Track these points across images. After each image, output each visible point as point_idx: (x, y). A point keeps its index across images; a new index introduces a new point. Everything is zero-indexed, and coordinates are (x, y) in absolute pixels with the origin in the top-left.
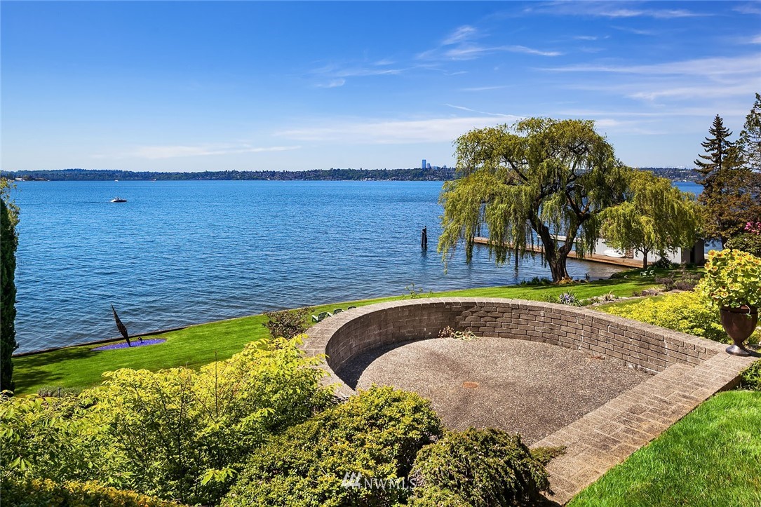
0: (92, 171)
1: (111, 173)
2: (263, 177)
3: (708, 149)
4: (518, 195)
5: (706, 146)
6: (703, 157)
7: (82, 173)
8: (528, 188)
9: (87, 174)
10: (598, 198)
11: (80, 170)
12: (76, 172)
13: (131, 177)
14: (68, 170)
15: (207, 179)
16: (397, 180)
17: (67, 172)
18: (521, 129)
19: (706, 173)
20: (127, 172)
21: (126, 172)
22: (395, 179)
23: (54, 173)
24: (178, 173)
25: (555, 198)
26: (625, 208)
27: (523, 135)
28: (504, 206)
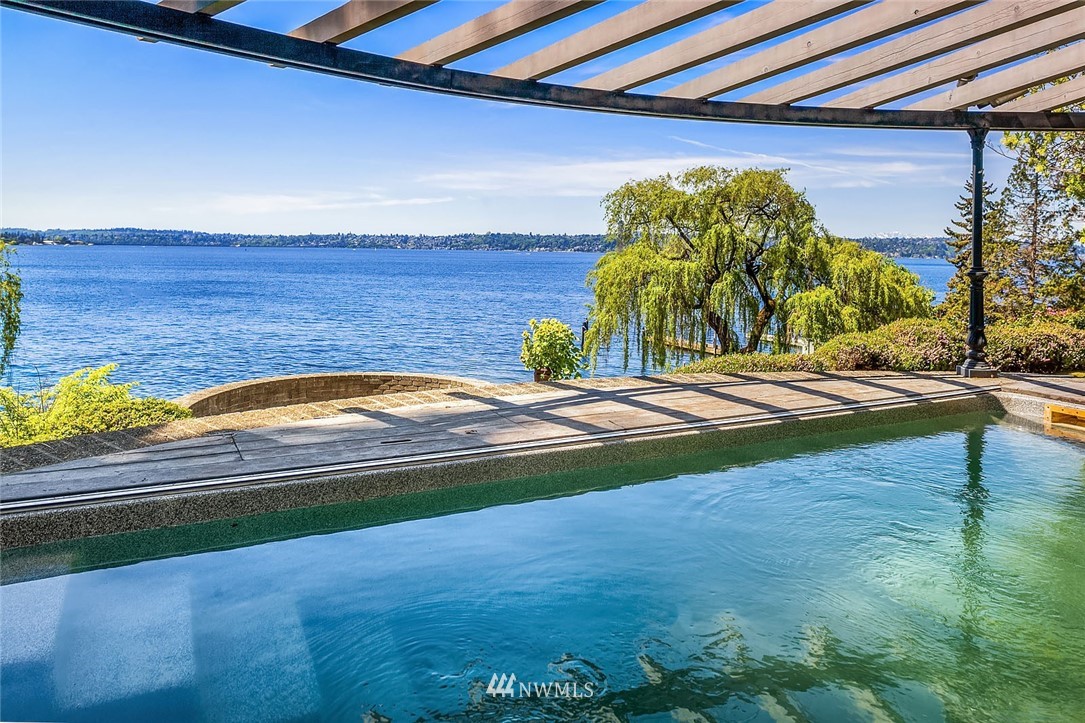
0: (150, 231)
1: (177, 235)
2: (391, 243)
3: (964, 212)
4: (679, 275)
5: (961, 209)
6: (958, 224)
7: (137, 234)
8: (693, 266)
9: (143, 236)
10: (788, 279)
11: (134, 229)
12: (128, 232)
13: (205, 240)
14: (117, 230)
15: (312, 246)
16: (583, 250)
17: (116, 233)
18: (686, 182)
19: (960, 247)
20: (200, 233)
21: (197, 234)
22: (578, 250)
23: (97, 233)
24: (271, 237)
25: (726, 279)
26: (820, 294)
27: (690, 190)
28: (659, 289)
